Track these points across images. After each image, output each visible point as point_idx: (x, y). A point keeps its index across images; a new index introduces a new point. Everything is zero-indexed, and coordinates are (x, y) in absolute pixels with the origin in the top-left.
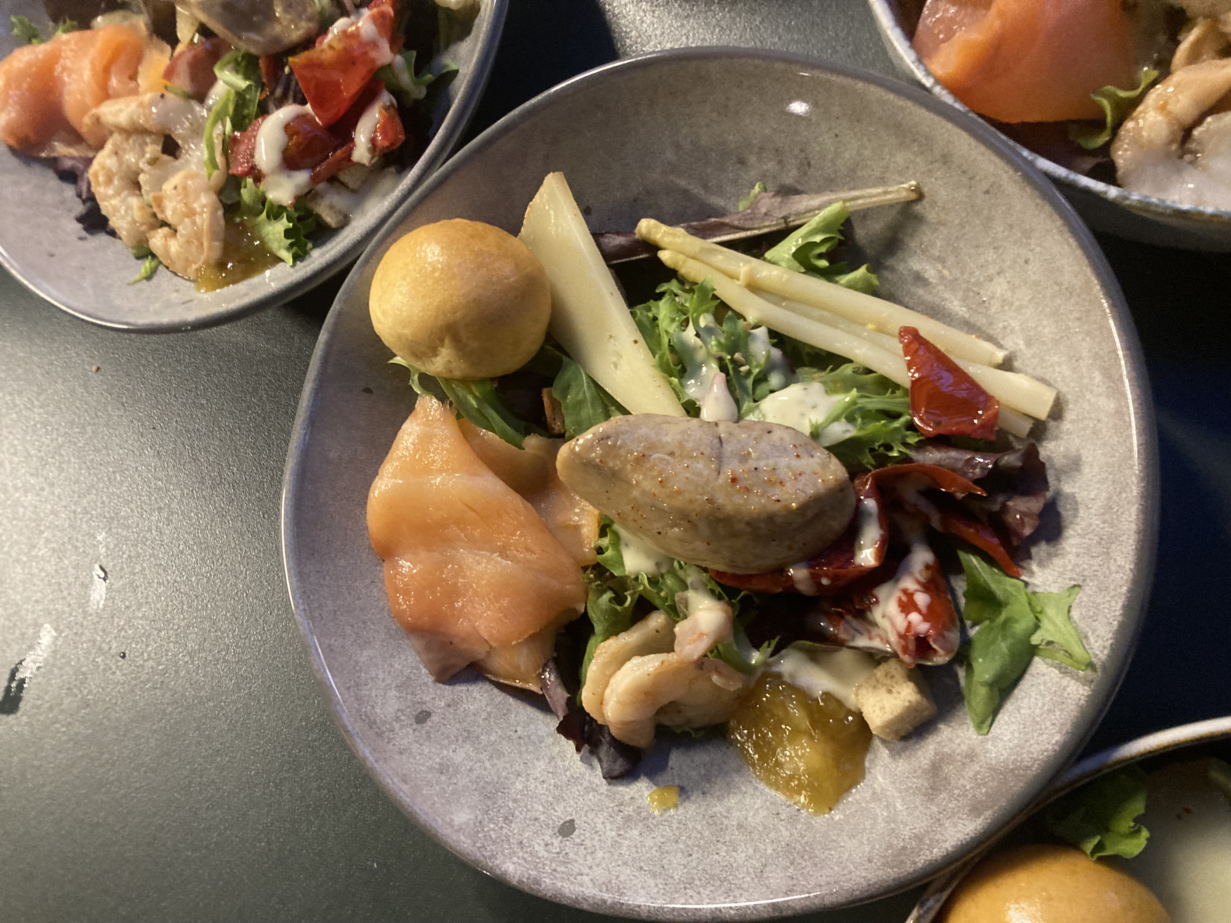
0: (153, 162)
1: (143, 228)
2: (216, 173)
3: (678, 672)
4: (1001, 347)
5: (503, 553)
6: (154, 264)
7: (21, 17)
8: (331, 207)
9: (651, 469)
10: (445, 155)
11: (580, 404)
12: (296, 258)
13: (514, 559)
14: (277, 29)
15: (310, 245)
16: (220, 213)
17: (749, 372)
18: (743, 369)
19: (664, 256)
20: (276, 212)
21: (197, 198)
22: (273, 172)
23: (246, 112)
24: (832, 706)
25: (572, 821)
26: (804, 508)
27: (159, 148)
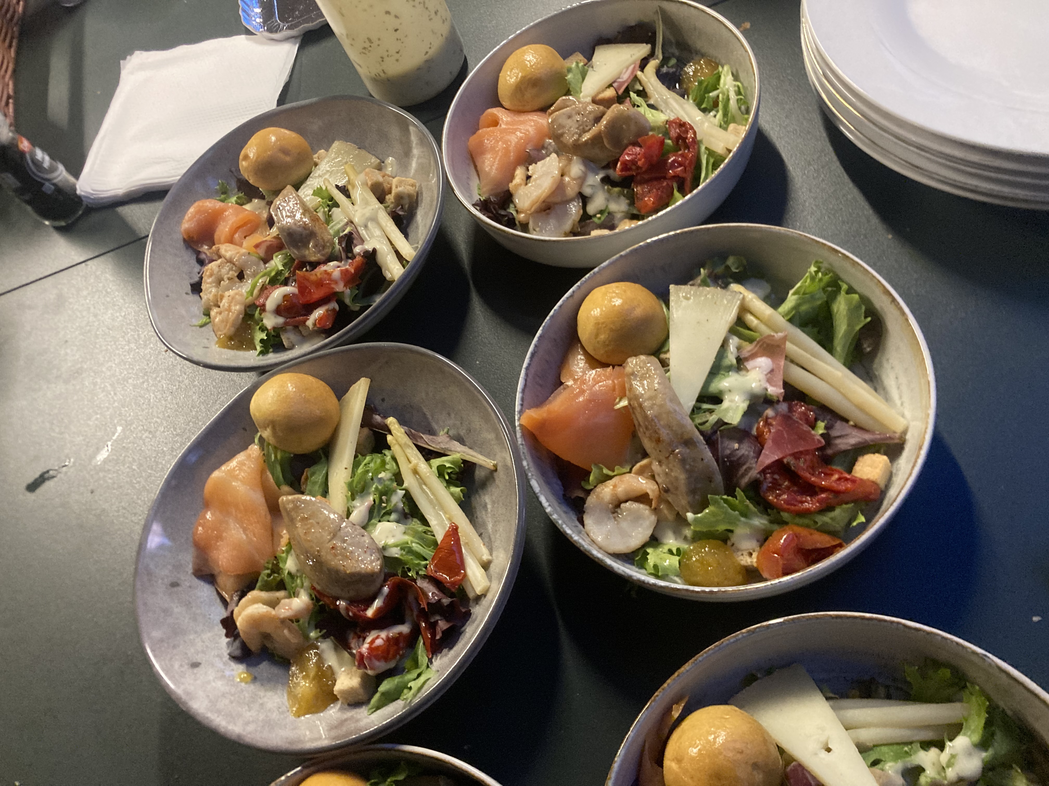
0: (229, 279)
1: (212, 304)
2: (251, 298)
3: (272, 619)
4: (491, 555)
5: (245, 530)
6: (208, 320)
7: (224, 182)
8: (288, 339)
9: (306, 525)
10: (332, 346)
11: (315, 483)
12: (262, 353)
13: (247, 535)
14: (307, 252)
15: (271, 350)
16: (241, 316)
17: (385, 507)
18: (384, 505)
19: (389, 438)
20: (263, 329)
21: (235, 305)
22: (270, 312)
23: (279, 277)
24: (329, 673)
25: (200, 664)
26: (352, 575)
27: (236, 274)
